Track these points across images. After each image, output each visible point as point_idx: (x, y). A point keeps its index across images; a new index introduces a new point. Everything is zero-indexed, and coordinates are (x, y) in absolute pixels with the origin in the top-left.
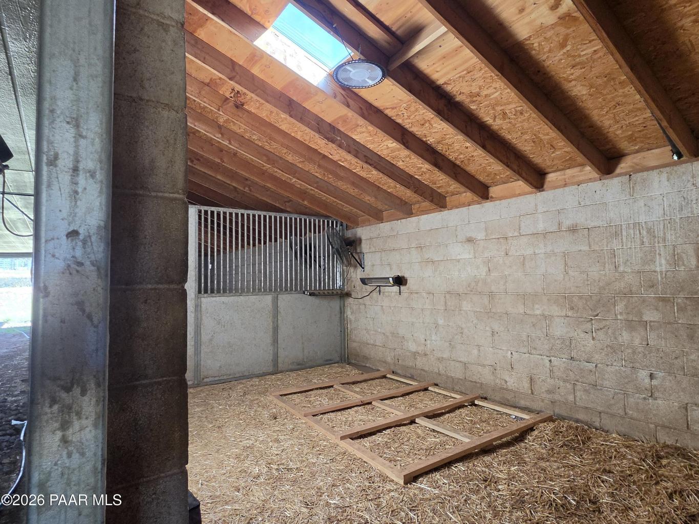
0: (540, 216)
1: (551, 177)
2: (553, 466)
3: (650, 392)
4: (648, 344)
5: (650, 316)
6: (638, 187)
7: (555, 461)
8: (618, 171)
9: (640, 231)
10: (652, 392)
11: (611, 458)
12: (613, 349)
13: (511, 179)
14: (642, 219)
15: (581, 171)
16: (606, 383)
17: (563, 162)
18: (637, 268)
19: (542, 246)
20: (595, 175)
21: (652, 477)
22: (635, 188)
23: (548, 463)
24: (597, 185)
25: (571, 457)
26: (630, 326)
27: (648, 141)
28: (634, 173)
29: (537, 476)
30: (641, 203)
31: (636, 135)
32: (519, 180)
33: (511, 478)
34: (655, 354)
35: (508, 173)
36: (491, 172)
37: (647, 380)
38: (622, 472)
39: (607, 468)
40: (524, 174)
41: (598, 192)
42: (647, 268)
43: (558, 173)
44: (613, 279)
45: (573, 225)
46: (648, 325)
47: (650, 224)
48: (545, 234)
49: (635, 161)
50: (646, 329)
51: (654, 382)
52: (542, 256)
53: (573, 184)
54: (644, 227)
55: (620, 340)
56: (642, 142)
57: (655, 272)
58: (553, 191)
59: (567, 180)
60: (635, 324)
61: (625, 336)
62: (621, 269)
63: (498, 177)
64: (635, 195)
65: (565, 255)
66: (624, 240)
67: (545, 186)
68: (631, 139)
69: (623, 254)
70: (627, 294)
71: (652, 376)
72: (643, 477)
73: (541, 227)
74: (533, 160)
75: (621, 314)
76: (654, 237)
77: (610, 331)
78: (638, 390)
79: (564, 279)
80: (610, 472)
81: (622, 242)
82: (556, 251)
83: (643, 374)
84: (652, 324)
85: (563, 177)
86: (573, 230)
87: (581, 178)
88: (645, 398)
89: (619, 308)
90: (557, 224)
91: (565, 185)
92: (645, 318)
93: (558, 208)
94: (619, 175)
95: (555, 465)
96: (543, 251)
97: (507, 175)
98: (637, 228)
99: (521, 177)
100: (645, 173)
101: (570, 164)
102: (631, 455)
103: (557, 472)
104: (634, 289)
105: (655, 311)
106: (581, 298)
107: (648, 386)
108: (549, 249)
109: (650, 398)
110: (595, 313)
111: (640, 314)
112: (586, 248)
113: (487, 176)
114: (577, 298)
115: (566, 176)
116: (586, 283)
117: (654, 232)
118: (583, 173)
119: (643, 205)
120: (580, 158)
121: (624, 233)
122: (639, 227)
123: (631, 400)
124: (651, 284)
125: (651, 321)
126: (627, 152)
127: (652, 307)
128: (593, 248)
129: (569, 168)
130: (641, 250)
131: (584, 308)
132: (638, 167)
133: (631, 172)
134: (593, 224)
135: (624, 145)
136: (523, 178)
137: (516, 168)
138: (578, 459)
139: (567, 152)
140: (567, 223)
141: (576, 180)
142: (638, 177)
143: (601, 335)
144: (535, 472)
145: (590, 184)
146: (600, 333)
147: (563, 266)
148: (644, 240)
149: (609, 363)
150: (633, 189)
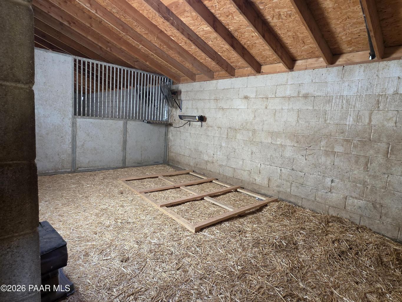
0: (289, 86)
1: (299, 63)
2: (275, 225)
3: (330, 189)
4: (334, 164)
5: (338, 149)
6: (346, 74)
7: (277, 223)
8: (337, 63)
9: (342, 101)
10: (331, 189)
11: (305, 222)
12: (315, 166)
13: (275, 62)
14: (345, 93)
15: (316, 61)
16: (309, 184)
17: (307, 54)
18: (336, 122)
19: (287, 104)
20: (325, 64)
21: (324, 232)
22: (345, 75)
23: (273, 223)
24: (324, 71)
25: (285, 221)
26: (327, 153)
27: (358, 46)
28: (346, 65)
29: (267, 230)
30: (346, 84)
31: (353, 41)
32: (280, 63)
33: (253, 230)
34: (336, 170)
35: (275, 57)
36: (264, 56)
37: (330, 183)
38: (310, 229)
39: (303, 227)
40: (284, 59)
41: (324, 75)
42: (342, 122)
43: (303, 61)
44: (323, 127)
45: (306, 93)
46: (336, 154)
47: (349, 97)
48: (289, 98)
49: (348, 57)
50: (335, 156)
51: (333, 184)
52: (286, 110)
53: (310, 68)
54: (345, 99)
55: (320, 161)
56: (355, 46)
57: (346, 125)
58: (298, 72)
59: (307, 66)
60: (330, 153)
61: (323, 159)
62: (328, 121)
63: (268, 59)
64: (344, 79)
65: (299, 111)
66: (333, 105)
67: (294, 68)
68: (350, 43)
69: (331, 113)
70: (328, 136)
71: (332, 181)
72: (320, 231)
73: (288, 93)
74: (291, 50)
75: (323, 147)
76: (349, 104)
77: (315, 156)
78: (324, 188)
79: (296, 125)
80: (304, 229)
81: (331, 106)
82: (294, 108)
83: (328, 180)
84: (338, 153)
85: (306, 63)
86: (306, 96)
87: (316, 65)
88: (326, 192)
89: (323, 143)
90: (297, 92)
91: (306, 69)
92: (336, 150)
93: (300, 83)
94: (338, 66)
95: (277, 225)
96: (287, 108)
97: (274, 59)
98: (341, 99)
99: (282, 60)
100: (352, 66)
101: (311, 55)
102: (315, 221)
103: (277, 228)
104: (333, 134)
105: (342, 147)
106: (303, 136)
107: (329, 186)
108: (290, 107)
109: (329, 192)
110: (309, 146)
111: (333, 147)
112: (312, 108)
113: (262, 58)
114: (301, 136)
115: (307, 63)
116: (308, 128)
117: (350, 102)
118: (317, 62)
119: (347, 85)
120: (318, 52)
121: (334, 101)
122: (342, 98)
123: (320, 193)
124: (342, 131)
125: (338, 152)
126: (345, 51)
127: (340, 144)
128: (315, 108)
129: (310, 58)
130: (341, 112)
131: (304, 142)
132: (349, 62)
133: (344, 64)
134: (317, 94)
135: (345, 47)
136: (283, 61)
137: (280, 54)
138: (288, 222)
139: (311, 47)
140: (303, 92)
141: (313, 66)
142: (347, 68)
143: (310, 158)
144: (266, 228)
145: (320, 69)
146: (310, 157)
147: (297, 118)
148: (344, 106)
149: (312, 173)
150: (344, 75)
